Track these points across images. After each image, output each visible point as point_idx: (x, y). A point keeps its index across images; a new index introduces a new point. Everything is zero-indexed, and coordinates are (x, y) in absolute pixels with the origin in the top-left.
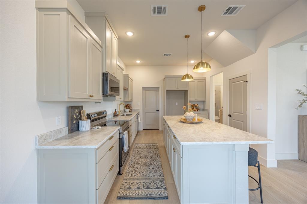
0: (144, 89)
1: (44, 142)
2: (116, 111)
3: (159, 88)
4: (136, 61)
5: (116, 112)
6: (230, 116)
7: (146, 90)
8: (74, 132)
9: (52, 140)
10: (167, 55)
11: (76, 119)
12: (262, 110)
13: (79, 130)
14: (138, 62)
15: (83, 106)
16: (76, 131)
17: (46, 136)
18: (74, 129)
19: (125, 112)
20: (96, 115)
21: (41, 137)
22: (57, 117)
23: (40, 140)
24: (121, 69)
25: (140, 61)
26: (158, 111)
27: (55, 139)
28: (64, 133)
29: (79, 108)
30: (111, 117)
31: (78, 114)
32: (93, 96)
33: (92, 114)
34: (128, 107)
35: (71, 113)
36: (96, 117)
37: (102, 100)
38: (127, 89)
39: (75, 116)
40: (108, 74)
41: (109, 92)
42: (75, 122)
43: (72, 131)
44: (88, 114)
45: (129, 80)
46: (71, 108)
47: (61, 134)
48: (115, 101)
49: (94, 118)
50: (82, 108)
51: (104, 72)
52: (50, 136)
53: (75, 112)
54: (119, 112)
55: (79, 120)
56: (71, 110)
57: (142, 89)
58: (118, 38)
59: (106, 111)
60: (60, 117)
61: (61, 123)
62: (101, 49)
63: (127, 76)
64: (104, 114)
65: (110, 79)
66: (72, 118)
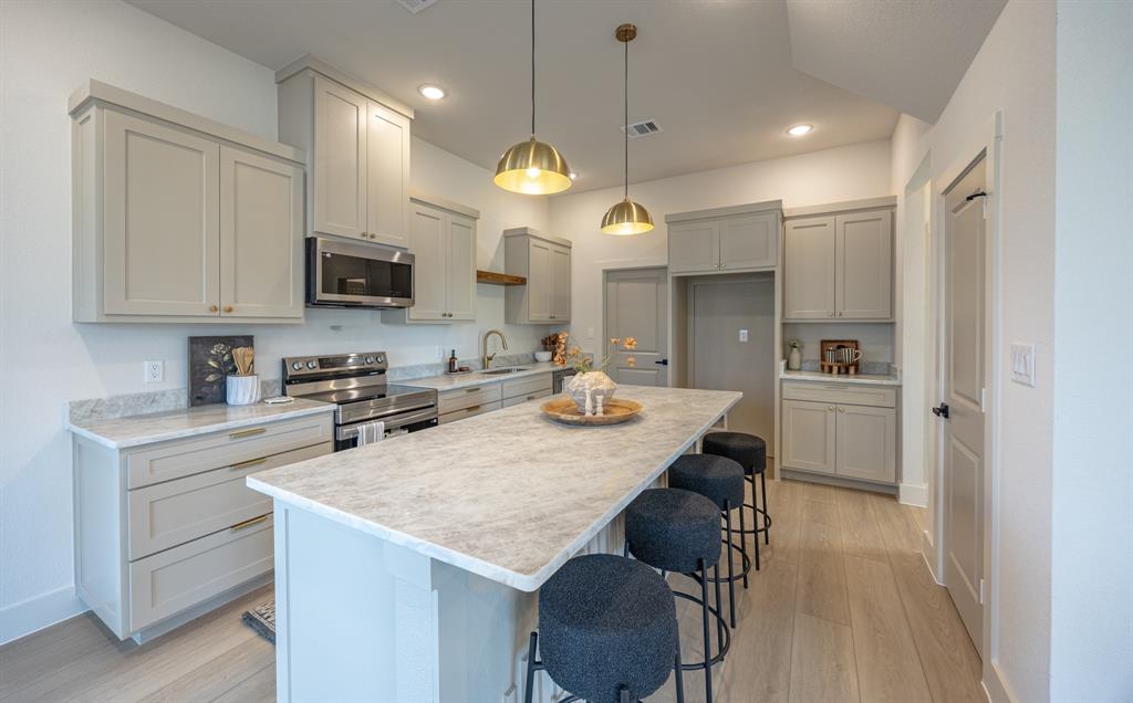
0: (611, 275)
1: (90, 416)
2: (453, 354)
5: (453, 358)
6: (943, 411)
7: (619, 281)
9: (118, 416)
11: (217, 371)
12: (1030, 385)
13: (226, 402)
15: (252, 337)
16: (217, 402)
17: (97, 403)
18: (209, 397)
19: (536, 361)
20: (315, 364)
21: (81, 404)
22: (146, 363)
23: (75, 411)
27: (130, 413)
28: (168, 404)
29: (232, 342)
30: (433, 374)
31: (226, 358)
32: (230, 310)
33: (296, 360)
34: (551, 343)
35: (192, 353)
36: (318, 370)
37: (303, 321)
38: (522, 281)
39: (211, 363)
40: (316, 239)
41: (320, 296)
42: (211, 378)
43: (199, 402)
44: (284, 361)
45: (531, 247)
46: (193, 340)
47: (154, 404)
48: (407, 321)
49: (300, 373)
50: (248, 341)
51: (309, 236)
52: (112, 405)
53: (213, 352)
54: (486, 361)
55: (226, 374)
56: (195, 346)
57: (600, 276)
58: (413, 117)
59: (384, 354)
60: (160, 363)
61: (164, 378)
62: (289, 170)
63: (523, 233)
64: (371, 363)
65: (328, 255)
66: (198, 368)
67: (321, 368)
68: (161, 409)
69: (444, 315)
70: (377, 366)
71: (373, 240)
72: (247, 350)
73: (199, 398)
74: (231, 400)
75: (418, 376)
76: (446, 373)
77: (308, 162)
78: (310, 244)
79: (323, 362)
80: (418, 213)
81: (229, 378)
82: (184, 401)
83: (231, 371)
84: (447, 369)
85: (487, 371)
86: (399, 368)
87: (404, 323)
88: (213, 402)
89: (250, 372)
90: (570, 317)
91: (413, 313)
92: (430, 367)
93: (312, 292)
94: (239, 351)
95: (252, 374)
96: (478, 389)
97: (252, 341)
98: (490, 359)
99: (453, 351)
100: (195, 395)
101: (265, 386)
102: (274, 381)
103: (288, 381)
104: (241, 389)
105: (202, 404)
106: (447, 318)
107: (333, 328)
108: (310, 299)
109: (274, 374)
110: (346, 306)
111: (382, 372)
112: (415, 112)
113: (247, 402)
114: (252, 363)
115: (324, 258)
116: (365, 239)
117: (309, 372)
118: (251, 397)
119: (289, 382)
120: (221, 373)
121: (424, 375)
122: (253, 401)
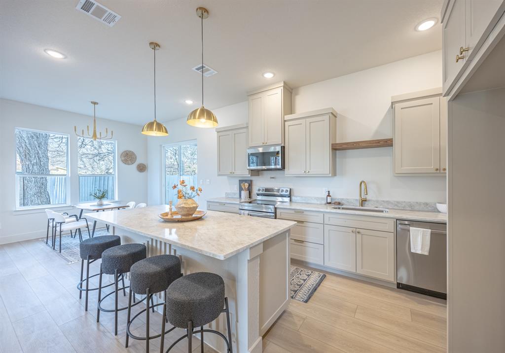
5: (329, 195)
15: (251, 180)
28: (237, 196)
29: (246, 181)
30: (318, 203)
32: (234, 173)
35: (239, 184)
45: (397, 111)
46: (239, 181)
54: (360, 202)
65: (250, 154)
67: (265, 192)
69: (305, 172)
71: (266, 144)
74: (242, 197)
76: (326, 203)
79: (267, 190)
80: (290, 126)
81: (242, 191)
92: (317, 199)
99: (329, 192)
107: (272, 178)
116: (263, 145)
121: (312, 202)
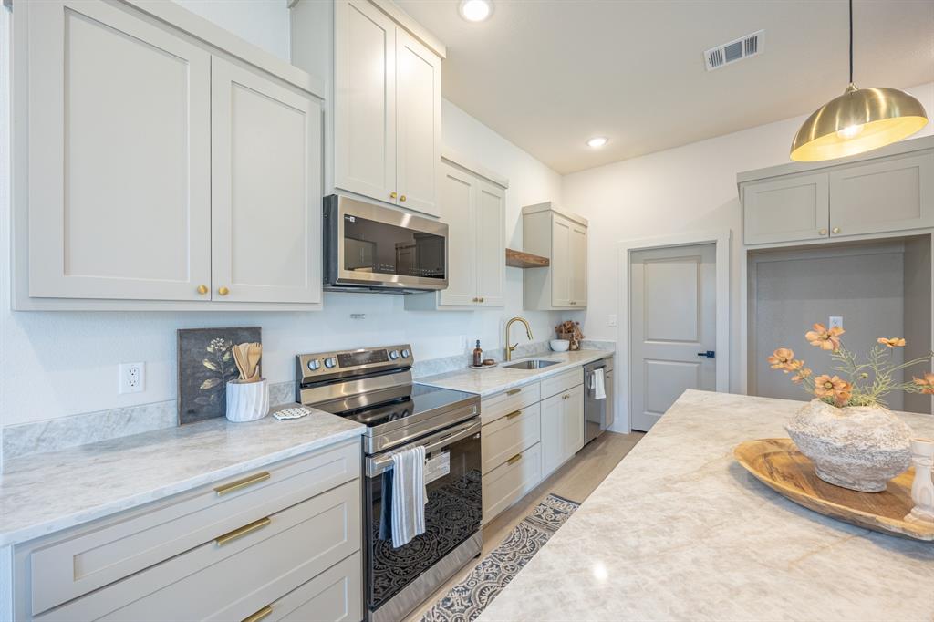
0: (635, 255)
1: (36, 448)
2: (478, 346)
3: (714, 244)
4: (587, 143)
5: (478, 349)
7: (646, 262)
8: (202, 419)
9: (78, 443)
10: (733, 52)
11: (215, 375)
13: (225, 416)
14: (597, 143)
15: (260, 328)
16: (215, 417)
17: (46, 428)
18: (205, 409)
19: (552, 350)
20: (334, 361)
21: (20, 431)
22: (120, 365)
23: (11, 441)
24: (479, 181)
25: (608, 140)
26: (711, 355)
27: (95, 439)
28: (150, 423)
29: (234, 335)
30: (458, 369)
31: (227, 357)
32: (226, 292)
33: (312, 358)
34: (567, 331)
35: (182, 352)
36: (338, 370)
37: (320, 308)
38: (544, 263)
39: (208, 365)
40: (337, 197)
41: (343, 274)
42: (207, 384)
43: (190, 417)
44: (297, 358)
45: (554, 223)
46: (183, 334)
47: (130, 424)
48: (438, 308)
49: (319, 373)
50: (254, 334)
51: (327, 194)
52: (69, 429)
53: (209, 350)
54: (507, 352)
55: (227, 378)
56: (185, 342)
57: (625, 256)
58: (445, 57)
59: (408, 346)
60: (140, 366)
61: (145, 388)
62: (303, 102)
63: (546, 209)
64: (395, 359)
65: (352, 219)
66: (189, 371)
67: (341, 366)
68: (140, 430)
69: (476, 300)
70: (400, 363)
71: (403, 204)
72: (253, 347)
73: (191, 412)
74: (231, 414)
75: (442, 372)
76: (470, 367)
77: (326, 96)
78: (329, 204)
79: (343, 359)
80: (448, 176)
81: (229, 385)
82: (172, 416)
83: (232, 374)
84: (471, 362)
85: (508, 363)
86: (423, 362)
87: (434, 309)
88: (211, 416)
89: (257, 375)
90: (586, 303)
91: (444, 296)
93: (332, 270)
94: (243, 347)
95: (260, 378)
96: (519, 390)
97: (260, 334)
98: (512, 349)
99: (478, 342)
100: (187, 409)
101: (274, 391)
102: (287, 385)
103: (304, 384)
104: (245, 399)
105: (196, 420)
106: (478, 303)
107: (355, 316)
108: (330, 280)
109: (286, 376)
110: (371, 288)
111: (406, 368)
112: (447, 50)
113: (250, 418)
114: (259, 363)
115: (347, 222)
116: (393, 202)
117: (328, 372)
118: (256, 411)
119: (303, 386)
120: (221, 378)
122: (258, 417)
